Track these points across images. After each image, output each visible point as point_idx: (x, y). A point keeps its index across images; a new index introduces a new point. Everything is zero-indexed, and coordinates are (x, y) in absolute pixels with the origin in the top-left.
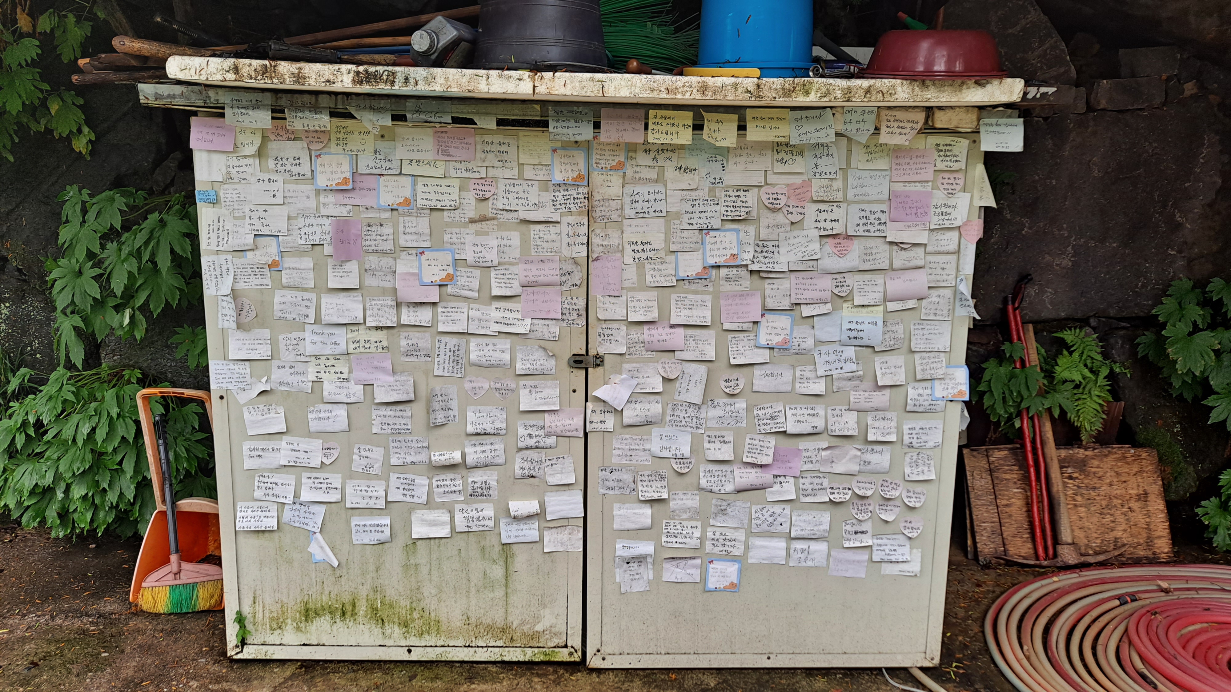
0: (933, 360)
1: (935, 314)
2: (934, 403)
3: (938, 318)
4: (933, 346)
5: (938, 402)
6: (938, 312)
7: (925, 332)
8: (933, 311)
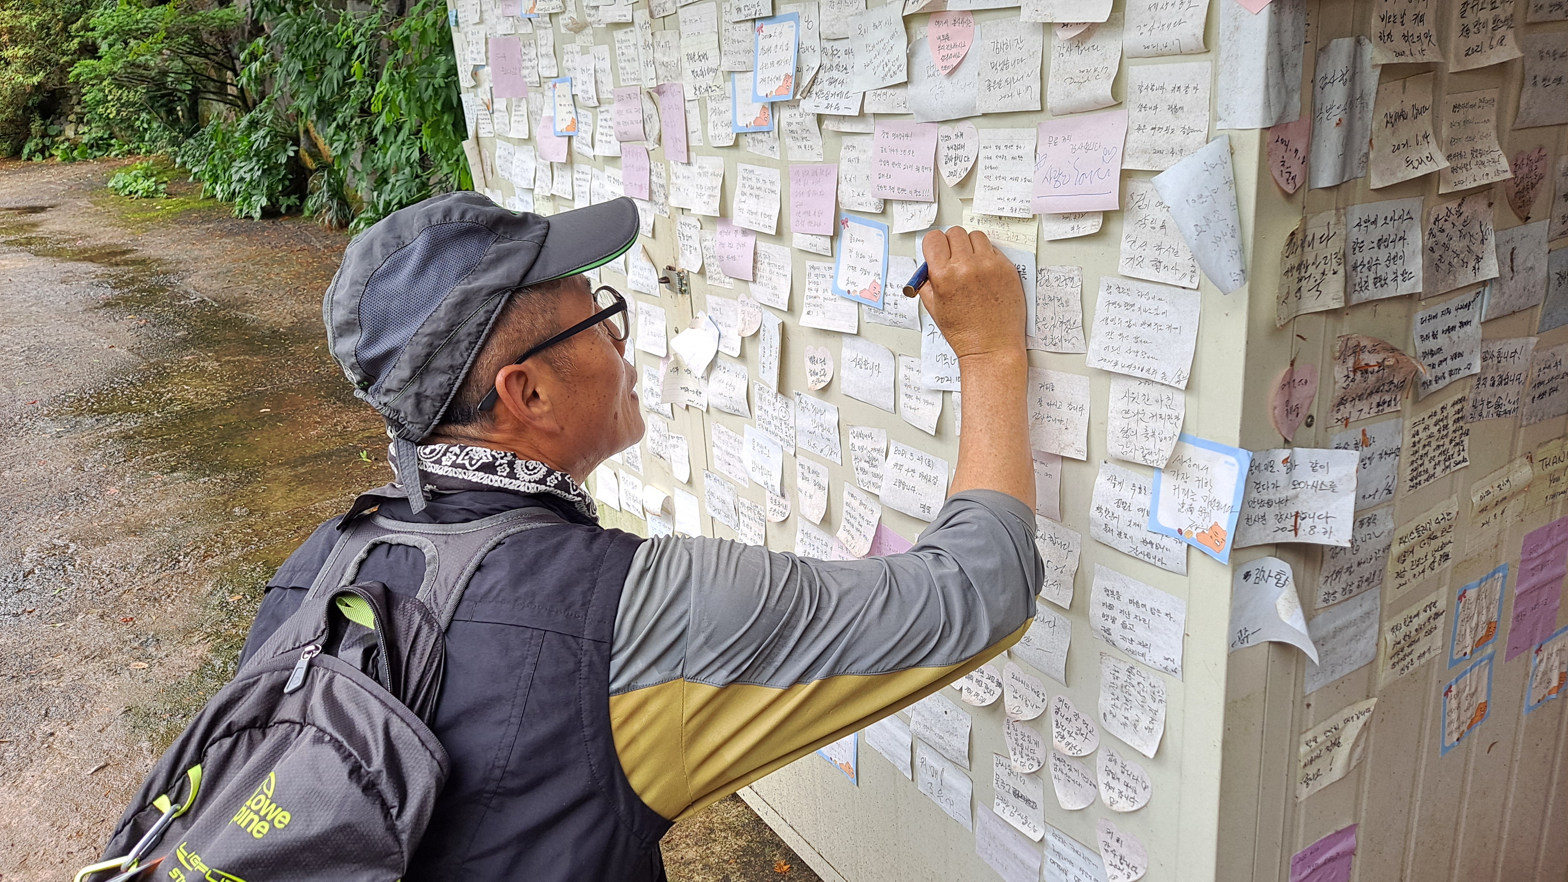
0: (1154, 409)
1: (1157, 264)
2: (1156, 539)
3: (1163, 276)
4: (1154, 365)
5: (1167, 542)
6: (1164, 257)
7: (1135, 316)
8: (1150, 253)
